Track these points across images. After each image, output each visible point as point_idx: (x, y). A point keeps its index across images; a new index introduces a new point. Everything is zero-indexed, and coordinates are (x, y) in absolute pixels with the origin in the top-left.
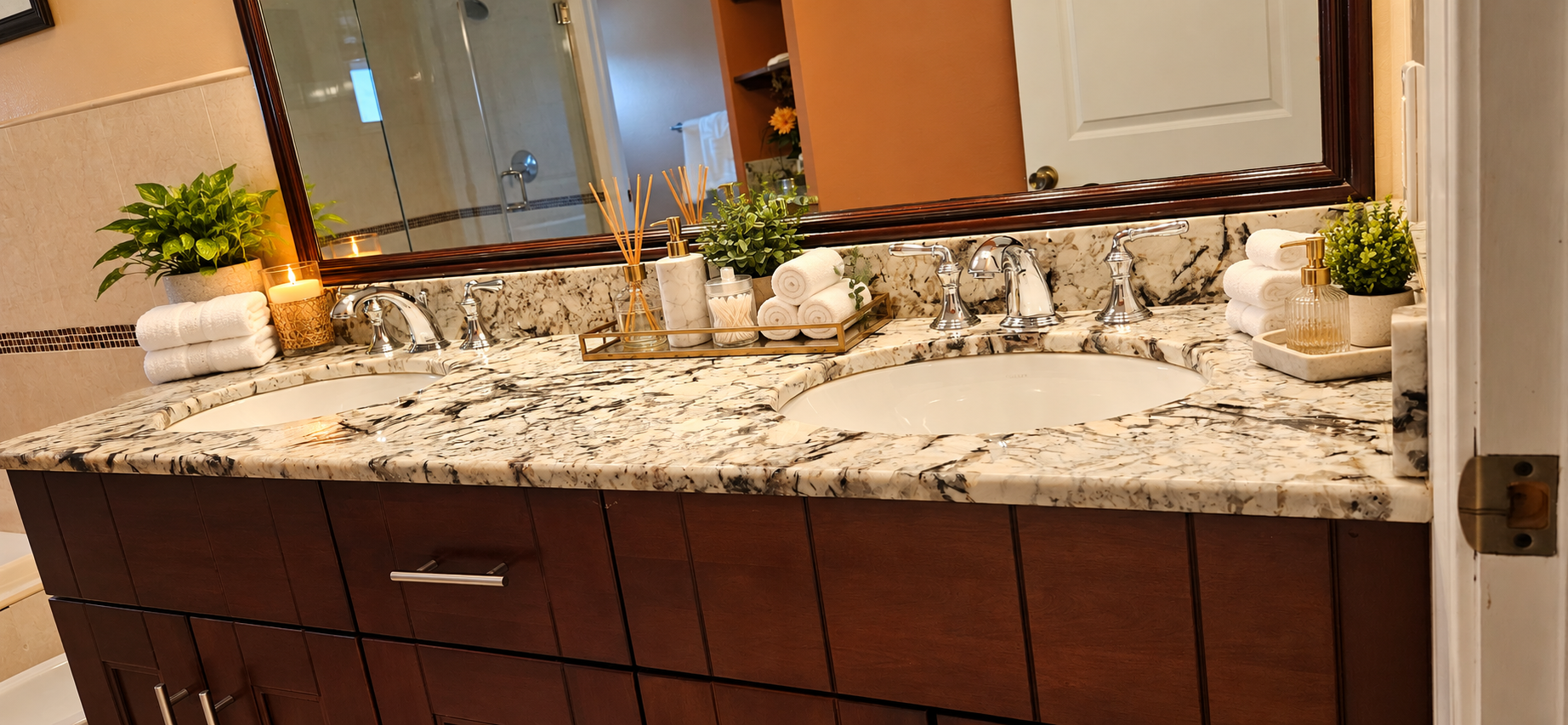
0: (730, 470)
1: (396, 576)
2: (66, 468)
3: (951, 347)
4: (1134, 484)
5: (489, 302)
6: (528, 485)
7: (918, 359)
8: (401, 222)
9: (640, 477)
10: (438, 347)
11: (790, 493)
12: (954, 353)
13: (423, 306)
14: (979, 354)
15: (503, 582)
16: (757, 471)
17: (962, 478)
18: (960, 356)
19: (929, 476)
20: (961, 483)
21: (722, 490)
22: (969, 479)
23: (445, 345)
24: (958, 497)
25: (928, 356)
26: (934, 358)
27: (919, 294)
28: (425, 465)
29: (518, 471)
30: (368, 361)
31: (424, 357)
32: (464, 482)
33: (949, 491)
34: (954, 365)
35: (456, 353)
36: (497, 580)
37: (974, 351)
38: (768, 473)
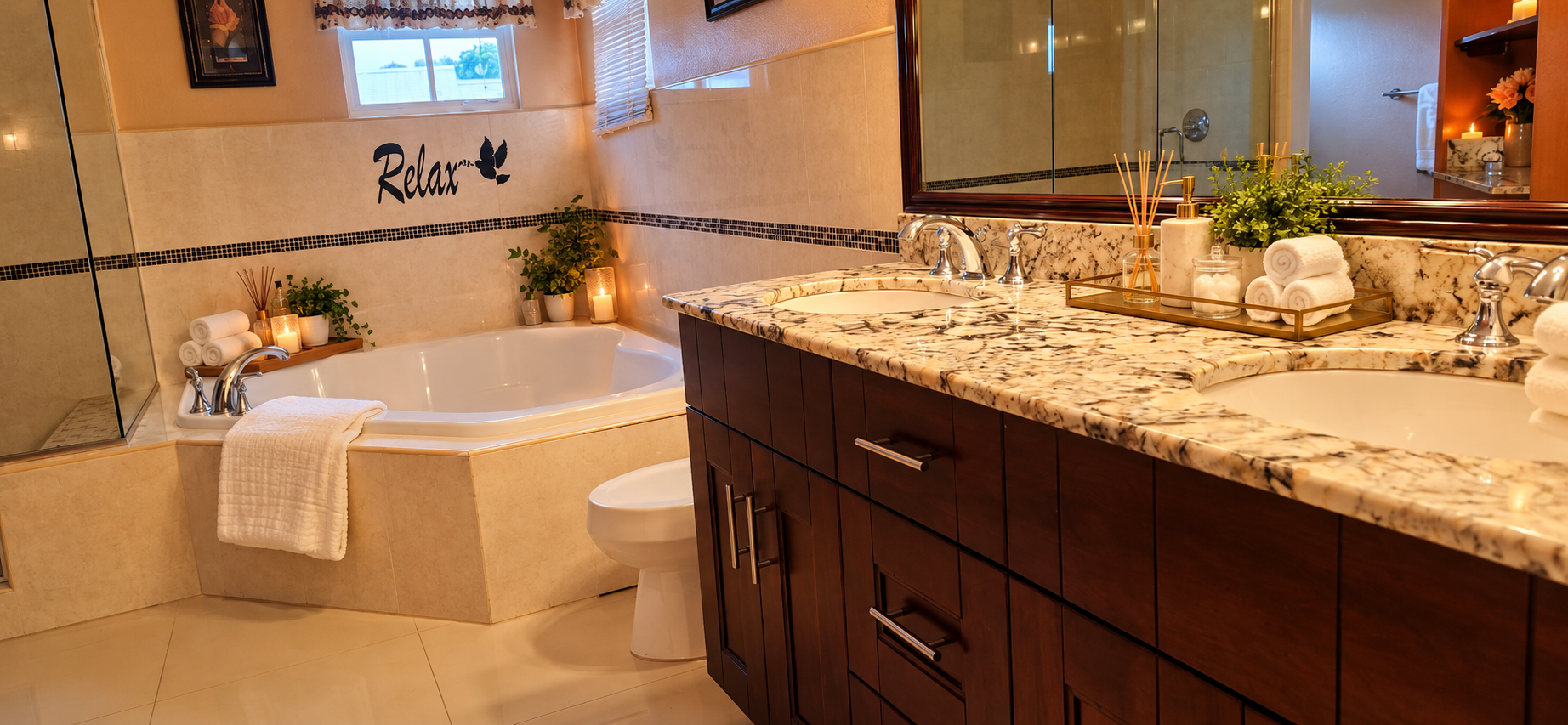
0: (1094, 416)
1: (859, 442)
2: (702, 317)
3: (1459, 363)
4: (1463, 524)
5: (1033, 245)
6: (948, 393)
7: (1415, 368)
8: (1050, 171)
9: (1026, 406)
10: (984, 277)
11: (1136, 449)
12: (1464, 371)
13: (977, 242)
14: (1496, 377)
15: (922, 467)
16: (1113, 422)
17: (1289, 474)
18: (1472, 376)
19: (1261, 465)
20: (1287, 479)
21: (1082, 432)
22: (1296, 477)
23: (989, 276)
24: (1283, 492)
25: (1428, 369)
26: (1437, 372)
27: (1460, 300)
28: (888, 363)
29: (944, 380)
30: (928, 279)
31: (972, 284)
32: (911, 380)
33: (1276, 484)
34: (1459, 384)
35: (993, 286)
36: (916, 464)
37: (1490, 372)
38: (1122, 426)
